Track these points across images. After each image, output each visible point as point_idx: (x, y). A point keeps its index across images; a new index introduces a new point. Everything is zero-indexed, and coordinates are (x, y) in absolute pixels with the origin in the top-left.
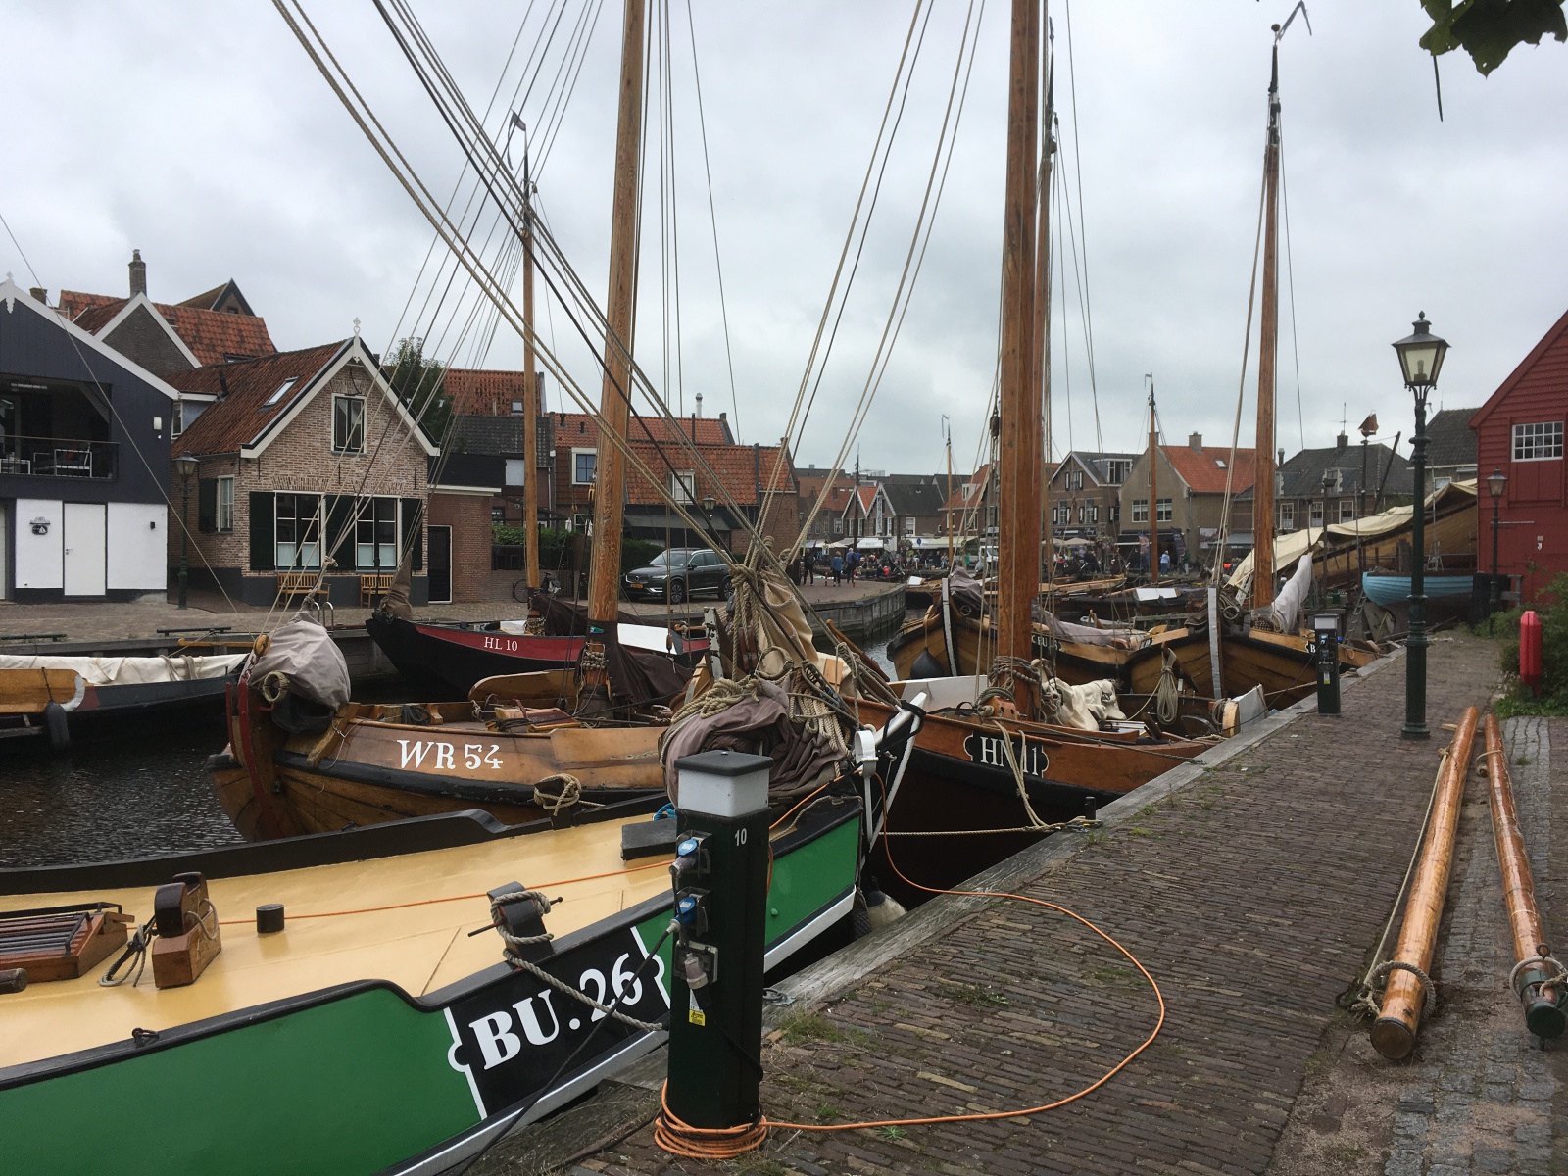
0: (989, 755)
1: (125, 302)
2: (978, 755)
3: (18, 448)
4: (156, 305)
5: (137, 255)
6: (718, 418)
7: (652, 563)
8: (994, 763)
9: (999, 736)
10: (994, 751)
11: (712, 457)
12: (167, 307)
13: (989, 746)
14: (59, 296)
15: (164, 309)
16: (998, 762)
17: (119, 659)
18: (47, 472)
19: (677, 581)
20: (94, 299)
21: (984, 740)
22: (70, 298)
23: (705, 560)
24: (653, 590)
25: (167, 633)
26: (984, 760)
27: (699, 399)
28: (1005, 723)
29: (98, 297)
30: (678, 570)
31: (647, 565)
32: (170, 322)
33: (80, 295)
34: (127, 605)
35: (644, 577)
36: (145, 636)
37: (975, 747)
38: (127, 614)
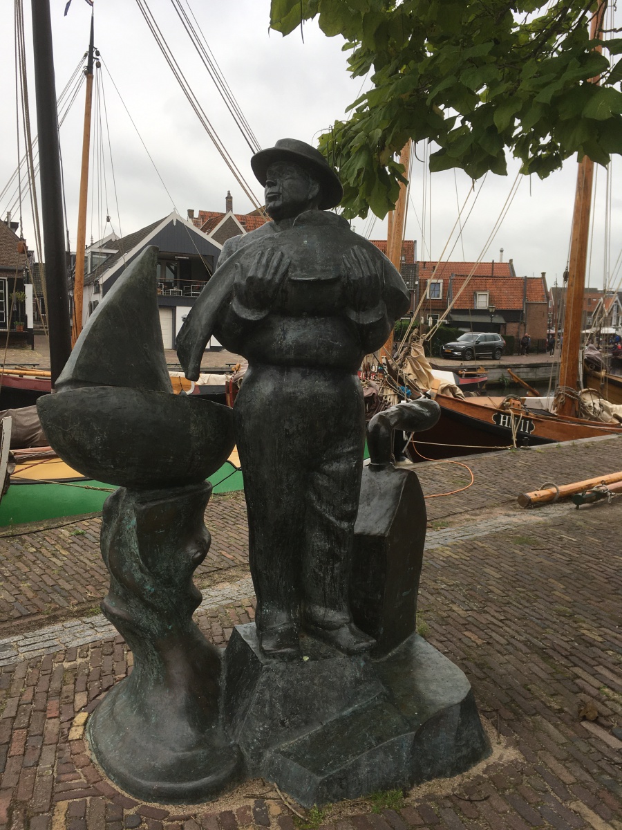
0: (504, 423)
1: (224, 215)
2: (498, 422)
3: (178, 284)
4: (235, 215)
5: (229, 194)
6: (508, 262)
7: (458, 339)
8: (506, 426)
9: (509, 414)
10: (507, 421)
11: (500, 283)
12: (242, 216)
13: (505, 418)
14: (198, 213)
15: (240, 217)
16: (508, 425)
17: (208, 375)
18: (188, 295)
19: (468, 349)
20: (212, 214)
21: (502, 416)
22: (203, 214)
23: (485, 339)
24: (456, 353)
25: (229, 365)
26: (501, 424)
27: (502, 251)
28: (514, 410)
29: (214, 213)
30: (471, 343)
31: (455, 341)
32: (242, 223)
33: (207, 212)
34: (218, 353)
35: (452, 347)
36: (221, 366)
37: (497, 419)
38: (218, 357)
